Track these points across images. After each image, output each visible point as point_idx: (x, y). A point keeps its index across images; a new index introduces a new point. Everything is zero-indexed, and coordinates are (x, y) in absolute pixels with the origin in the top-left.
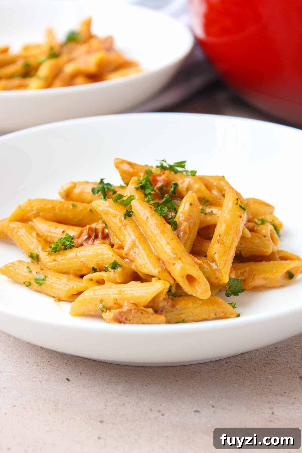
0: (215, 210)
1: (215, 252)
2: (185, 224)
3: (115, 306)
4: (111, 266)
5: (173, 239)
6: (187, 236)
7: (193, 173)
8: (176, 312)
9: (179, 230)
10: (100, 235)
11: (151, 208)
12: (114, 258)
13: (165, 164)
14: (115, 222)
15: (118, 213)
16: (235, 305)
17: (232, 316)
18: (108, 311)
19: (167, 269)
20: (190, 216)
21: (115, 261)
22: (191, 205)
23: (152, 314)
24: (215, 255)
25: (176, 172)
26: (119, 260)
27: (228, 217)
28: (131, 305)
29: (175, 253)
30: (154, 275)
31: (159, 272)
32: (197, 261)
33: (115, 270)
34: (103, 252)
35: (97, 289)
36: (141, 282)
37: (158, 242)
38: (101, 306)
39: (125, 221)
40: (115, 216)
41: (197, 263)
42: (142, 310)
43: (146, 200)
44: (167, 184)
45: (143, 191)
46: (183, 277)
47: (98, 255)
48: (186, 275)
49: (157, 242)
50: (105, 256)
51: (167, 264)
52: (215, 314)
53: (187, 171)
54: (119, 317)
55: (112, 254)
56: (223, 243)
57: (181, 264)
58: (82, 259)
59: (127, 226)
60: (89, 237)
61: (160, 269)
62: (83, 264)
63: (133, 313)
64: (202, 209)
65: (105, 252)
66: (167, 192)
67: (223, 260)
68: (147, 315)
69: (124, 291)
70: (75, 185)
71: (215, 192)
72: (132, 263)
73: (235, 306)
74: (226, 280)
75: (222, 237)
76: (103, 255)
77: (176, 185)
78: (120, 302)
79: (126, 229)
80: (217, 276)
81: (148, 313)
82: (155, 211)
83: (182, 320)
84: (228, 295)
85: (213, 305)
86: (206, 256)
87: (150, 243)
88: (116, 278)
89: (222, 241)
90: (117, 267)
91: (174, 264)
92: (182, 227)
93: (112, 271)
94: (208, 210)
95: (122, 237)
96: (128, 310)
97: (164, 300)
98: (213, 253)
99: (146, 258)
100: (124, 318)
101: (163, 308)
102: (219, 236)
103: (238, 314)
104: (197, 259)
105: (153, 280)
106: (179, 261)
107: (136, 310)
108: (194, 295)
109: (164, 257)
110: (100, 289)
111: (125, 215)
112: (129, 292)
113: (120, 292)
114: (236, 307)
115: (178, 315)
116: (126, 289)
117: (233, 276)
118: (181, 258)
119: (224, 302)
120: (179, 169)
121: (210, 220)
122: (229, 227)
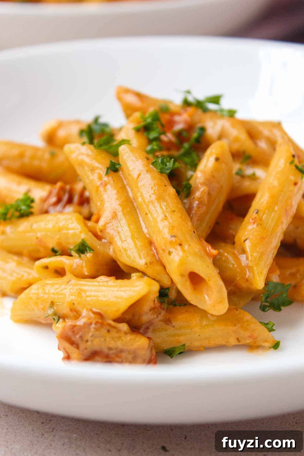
0: (259, 172)
1: (246, 238)
2: (202, 189)
3: (71, 314)
4: (77, 248)
5: (174, 211)
6: (204, 209)
7: (232, 114)
8: (171, 331)
9: (192, 197)
10: (76, 199)
11: (148, 159)
12: (83, 236)
13: (190, 99)
14: (91, 178)
15: (97, 165)
16: (272, 326)
17: (267, 344)
18: (61, 320)
19: (160, 260)
20: (213, 176)
21: (83, 240)
22: (217, 159)
23: (126, 333)
24: (246, 242)
25: (205, 110)
26: (91, 241)
27: (276, 183)
28: (92, 315)
29: (173, 234)
30: (138, 267)
31: (146, 264)
32: (209, 250)
33: (82, 255)
34: (68, 225)
35: (48, 284)
36: (117, 278)
37: (151, 215)
38: (50, 312)
39: (105, 179)
40: (93, 170)
41: (208, 255)
42: (110, 325)
43: (149, 148)
44: (190, 128)
45: (145, 134)
46: (182, 275)
47: (60, 230)
48: (188, 273)
49: (149, 215)
50: (71, 232)
51: (160, 251)
52: (238, 339)
53: (222, 110)
54: (70, 333)
55: (80, 230)
56: (261, 224)
57: (181, 253)
58: (39, 235)
59: (109, 187)
60: (59, 201)
61: (148, 259)
62: (40, 240)
63: (92, 330)
64: (240, 170)
65: (71, 226)
66: (187, 140)
67: (258, 252)
68: (117, 335)
69: (85, 291)
70: (60, 125)
71: (263, 145)
72: (110, 246)
73: (272, 328)
74: (259, 284)
75: (261, 214)
76: (68, 229)
77: (203, 129)
78: (79, 308)
79: (105, 190)
80: (247, 277)
81: (119, 331)
82: (153, 164)
83: (182, 344)
84: (263, 309)
85: (235, 325)
86: (234, 243)
87: (141, 215)
88: (82, 267)
89: (261, 220)
90: (87, 250)
91: (170, 253)
92: (198, 194)
93: (77, 255)
94: (249, 171)
95: (99, 203)
96: (85, 324)
97: (150, 310)
98: (243, 238)
99: (129, 240)
100: (78, 336)
101: (151, 322)
102: (256, 212)
103: (276, 342)
104: (210, 247)
105: (133, 276)
106: (179, 248)
107: (99, 325)
108: (199, 306)
109: (158, 241)
110: (53, 285)
111: (108, 169)
112: (93, 294)
113: (80, 293)
114: (274, 330)
115: (174, 336)
116: (90, 288)
117: (275, 278)
118: (183, 244)
119: (254, 320)
120: (212, 106)
121: (247, 185)
122: (274, 199)
